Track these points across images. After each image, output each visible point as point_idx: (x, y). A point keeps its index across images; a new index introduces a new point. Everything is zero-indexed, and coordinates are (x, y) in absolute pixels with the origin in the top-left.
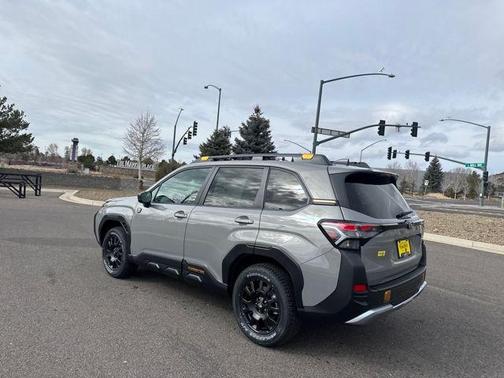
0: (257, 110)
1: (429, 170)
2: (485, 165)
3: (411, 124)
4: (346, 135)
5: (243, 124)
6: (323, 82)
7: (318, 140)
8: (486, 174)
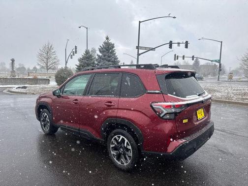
0: (107, 38)
1: (194, 64)
2: (220, 60)
3: (184, 42)
4: (153, 49)
5: (101, 46)
6: (140, 22)
7: (140, 53)
8: (220, 65)
